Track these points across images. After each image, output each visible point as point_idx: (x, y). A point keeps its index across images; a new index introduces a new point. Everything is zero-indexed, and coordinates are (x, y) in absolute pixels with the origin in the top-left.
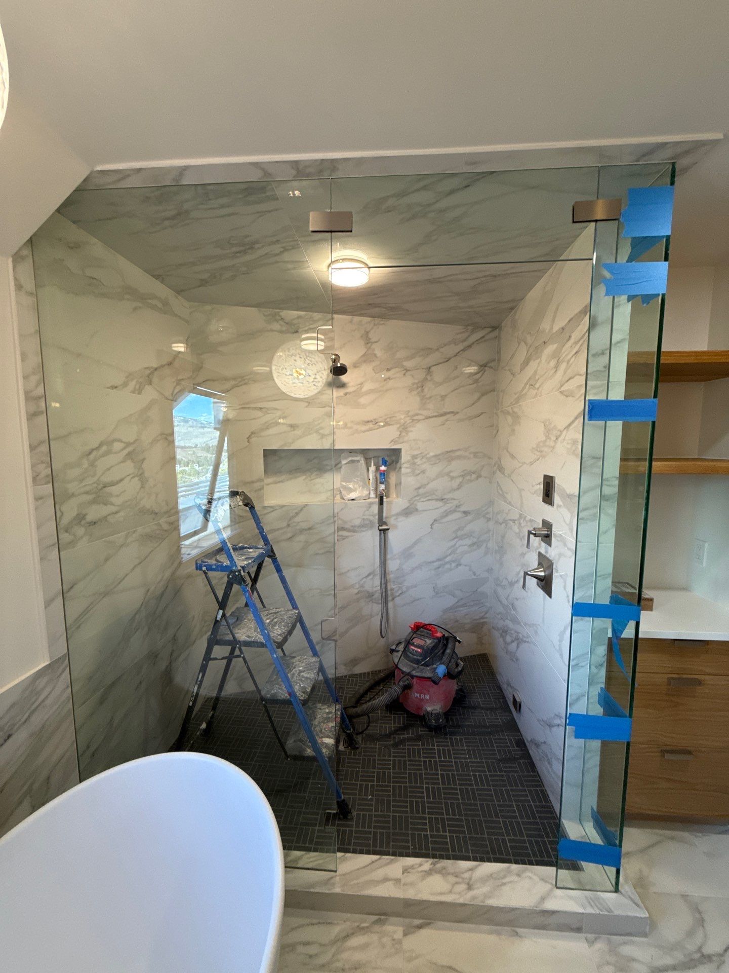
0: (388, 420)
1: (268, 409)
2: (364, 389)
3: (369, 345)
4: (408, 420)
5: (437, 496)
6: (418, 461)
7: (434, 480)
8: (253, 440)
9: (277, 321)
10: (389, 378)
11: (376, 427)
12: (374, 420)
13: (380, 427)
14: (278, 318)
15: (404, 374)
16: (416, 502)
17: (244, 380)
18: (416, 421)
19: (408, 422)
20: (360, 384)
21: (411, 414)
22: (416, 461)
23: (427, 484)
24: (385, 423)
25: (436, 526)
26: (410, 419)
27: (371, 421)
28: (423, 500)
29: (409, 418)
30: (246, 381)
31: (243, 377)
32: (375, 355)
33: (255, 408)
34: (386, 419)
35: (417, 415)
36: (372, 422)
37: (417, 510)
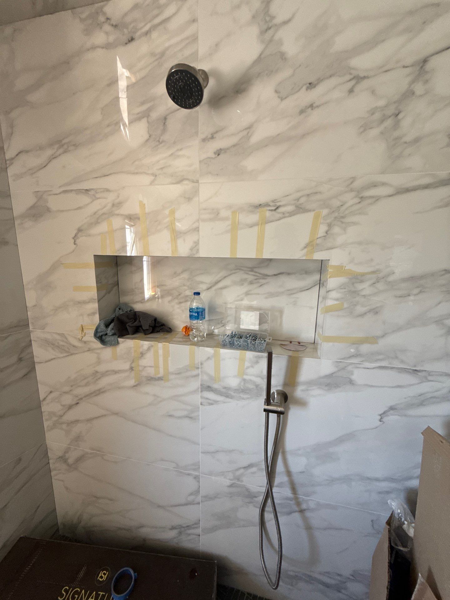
0: (302, 200)
1: (96, 191)
2: (255, 138)
3: (271, 32)
4: (350, 199)
5: (402, 362)
6: (365, 288)
7: (400, 329)
8: (81, 240)
9: (100, 26)
10: (312, 106)
11: (277, 215)
12: (273, 201)
13: (284, 216)
14: (102, 19)
15: (351, 91)
16: (350, 368)
17: (63, 145)
18: (370, 201)
19: (350, 203)
20: (246, 129)
21: (357, 184)
22: (360, 286)
23: (383, 336)
24: (297, 206)
25: (392, 418)
26: (356, 197)
27: (267, 205)
28: (367, 365)
29: (353, 194)
30: (65, 147)
31: (61, 141)
32: (283, 56)
33: (79, 191)
34: (298, 200)
35: (375, 185)
36: (269, 206)
37: (351, 382)
